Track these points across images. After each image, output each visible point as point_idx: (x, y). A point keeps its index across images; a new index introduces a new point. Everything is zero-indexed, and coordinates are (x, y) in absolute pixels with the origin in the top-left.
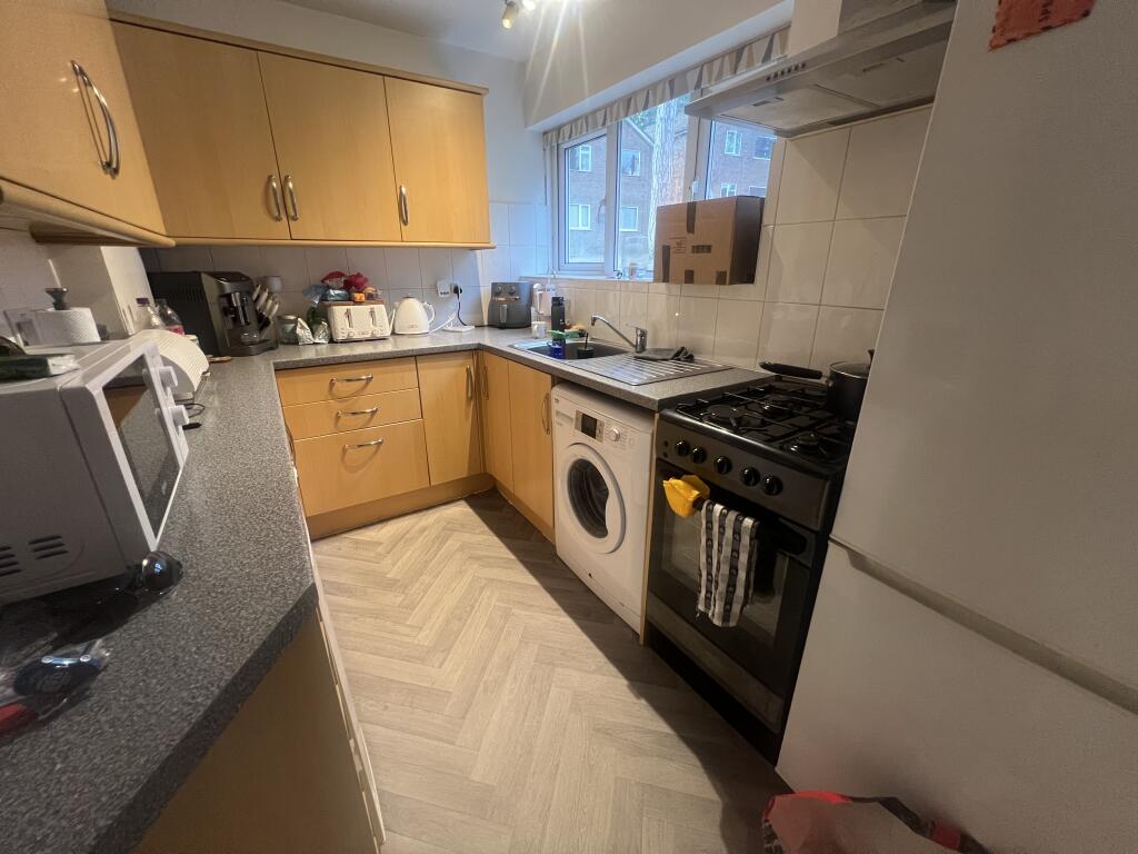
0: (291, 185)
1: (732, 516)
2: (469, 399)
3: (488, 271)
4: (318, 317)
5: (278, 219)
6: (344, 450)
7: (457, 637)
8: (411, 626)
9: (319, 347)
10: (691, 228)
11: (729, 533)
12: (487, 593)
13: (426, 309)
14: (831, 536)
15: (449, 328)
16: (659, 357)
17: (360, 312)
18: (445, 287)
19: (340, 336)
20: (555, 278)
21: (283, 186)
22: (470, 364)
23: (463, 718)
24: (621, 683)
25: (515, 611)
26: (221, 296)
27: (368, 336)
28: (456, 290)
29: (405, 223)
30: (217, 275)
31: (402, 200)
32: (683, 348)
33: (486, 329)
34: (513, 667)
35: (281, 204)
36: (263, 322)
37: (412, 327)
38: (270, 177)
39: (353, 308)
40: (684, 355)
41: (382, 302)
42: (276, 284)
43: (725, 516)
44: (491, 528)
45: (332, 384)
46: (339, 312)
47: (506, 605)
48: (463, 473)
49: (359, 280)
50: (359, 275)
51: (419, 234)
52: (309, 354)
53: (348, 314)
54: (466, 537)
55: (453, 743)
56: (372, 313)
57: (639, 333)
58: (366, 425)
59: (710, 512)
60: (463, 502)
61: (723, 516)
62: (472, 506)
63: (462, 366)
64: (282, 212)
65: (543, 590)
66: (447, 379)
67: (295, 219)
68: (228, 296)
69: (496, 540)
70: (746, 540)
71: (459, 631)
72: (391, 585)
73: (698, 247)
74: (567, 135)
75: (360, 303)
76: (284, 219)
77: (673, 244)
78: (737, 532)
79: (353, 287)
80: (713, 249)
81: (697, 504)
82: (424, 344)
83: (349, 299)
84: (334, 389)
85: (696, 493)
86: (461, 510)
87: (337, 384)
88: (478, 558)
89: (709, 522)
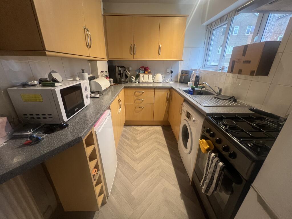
0: (135, 46)
1: (216, 159)
2: (167, 101)
3: (182, 67)
4: (137, 77)
5: (132, 54)
6: (135, 108)
7: (144, 159)
8: (136, 152)
9: (136, 83)
10: (244, 55)
11: (214, 164)
12: (155, 151)
13: (163, 76)
14: (252, 184)
15: (168, 82)
16: (222, 98)
17: (146, 76)
18: (168, 71)
19: (141, 82)
20: (199, 70)
21: (134, 46)
22: (168, 92)
23: (136, 179)
24: (179, 192)
25: (160, 159)
26: (119, 71)
27: (147, 82)
28: (172, 72)
29: (160, 54)
30: (118, 67)
31: (160, 48)
32: (233, 97)
33: (178, 83)
34: (153, 173)
35: (133, 51)
36: (126, 77)
37: (158, 81)
38: (131, 45)
39: (144, 75)
40: (233, 99)
41: (151, 74)
42: (131, 69)
43: (214, 158)
44: (165, 136)
45: (135, 93)
46: (141, 76)
47: (159, 156)
48: (162, 119)
49: (147, 68)
50: (147, 67)
51: (163, 57)
52: (134, 85)
53: (143, 76)
54: (157, 136)
55: (132, 183)
56: (148, 76)
57: (219, 89)
58: (141, 103)
59: (210, 155)
60: (161, 127)
61: (213, 158)
62: (163, 128)
63: (166, 92)
64: (133, 52)
65: (170, 156)
66: (162, 95)
67: (135, 54)
68: (120, 71)
69: (164, 139)
70: (218, 169)
71: (145, 158)
72: (136, 141)
73: (245, 61)
74: (214, 25)
75: (146, 74)
76: (133, 54)
77: (236, 60)
78: (216, 166)
79: (146, 70)
80: (251, 62)
81: (208, 150)
82: (160, 85)
83: (144, 73)
84: (135, 94)
85: (208, 147)
86: (159, 129)
87: (136, 93)
88: (158, 142)
89: (209, 158)
